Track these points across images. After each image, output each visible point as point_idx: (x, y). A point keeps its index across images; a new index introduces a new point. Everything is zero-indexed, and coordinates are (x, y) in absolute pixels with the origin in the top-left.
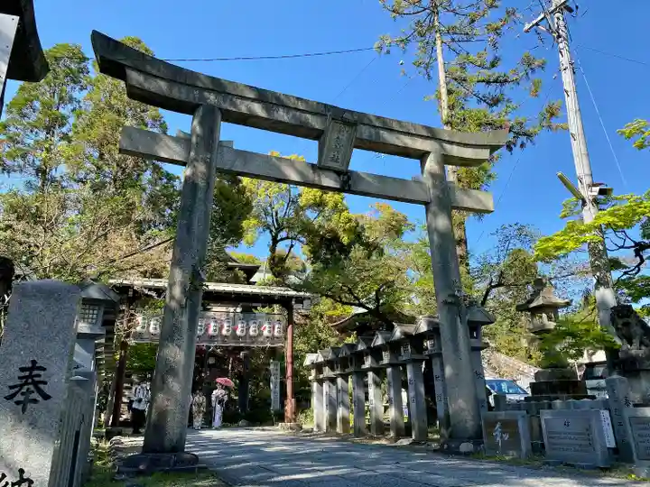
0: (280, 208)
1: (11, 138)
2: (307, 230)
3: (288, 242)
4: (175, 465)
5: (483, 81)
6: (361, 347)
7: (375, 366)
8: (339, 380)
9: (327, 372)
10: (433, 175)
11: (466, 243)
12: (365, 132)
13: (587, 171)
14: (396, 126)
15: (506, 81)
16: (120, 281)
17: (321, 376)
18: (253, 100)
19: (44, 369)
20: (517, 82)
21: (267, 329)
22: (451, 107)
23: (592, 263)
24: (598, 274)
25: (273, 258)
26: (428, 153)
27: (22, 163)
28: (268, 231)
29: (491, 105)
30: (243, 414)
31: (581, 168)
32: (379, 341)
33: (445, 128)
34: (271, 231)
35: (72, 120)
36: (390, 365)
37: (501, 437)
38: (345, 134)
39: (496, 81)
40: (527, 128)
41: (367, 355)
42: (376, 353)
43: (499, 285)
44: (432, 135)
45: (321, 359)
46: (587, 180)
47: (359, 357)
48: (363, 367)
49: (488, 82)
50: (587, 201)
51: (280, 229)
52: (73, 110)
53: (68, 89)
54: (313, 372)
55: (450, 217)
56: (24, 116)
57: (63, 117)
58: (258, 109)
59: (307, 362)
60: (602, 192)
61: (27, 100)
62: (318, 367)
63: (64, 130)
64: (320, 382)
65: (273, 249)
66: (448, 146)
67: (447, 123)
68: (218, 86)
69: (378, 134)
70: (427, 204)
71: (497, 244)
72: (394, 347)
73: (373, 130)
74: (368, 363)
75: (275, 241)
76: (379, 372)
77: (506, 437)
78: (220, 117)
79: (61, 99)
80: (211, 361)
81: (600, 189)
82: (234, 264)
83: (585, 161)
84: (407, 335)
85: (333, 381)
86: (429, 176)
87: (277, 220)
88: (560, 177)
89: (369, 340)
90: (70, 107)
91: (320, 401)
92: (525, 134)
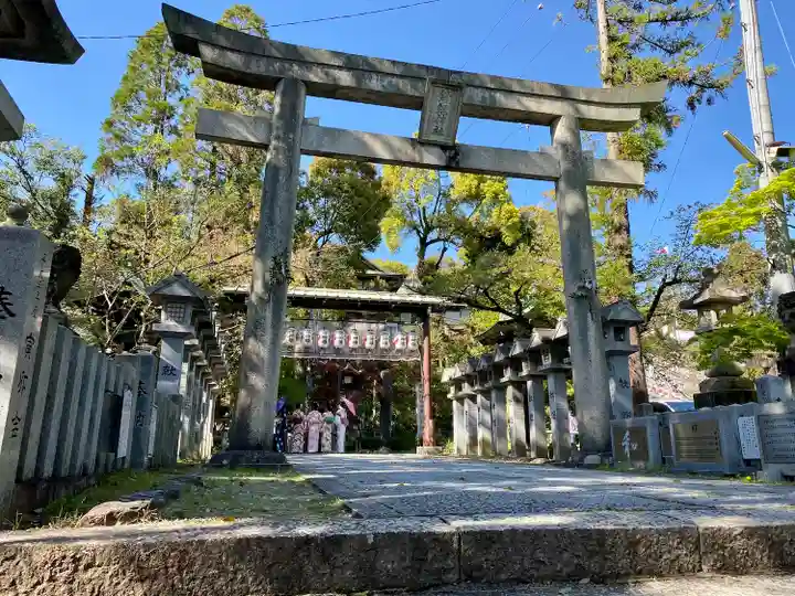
0: (428, 202)
1: (117, 136)
2: (463, 228)
3: (440, 245)
4: (258, 461)
5: (657, 21)
6: (499, 358)
7: (513, 379)
8: (479, 398)
9: (467, 389)
10: (564, 146)
11: (628, 230)
12: (477, 96)
13: (766, 127)
14: (516, 88)
15: (688, 17)
16: (233, 289)
17: (460, 393)
18: (340, 68)
19: (10, 294)
20: (705, 17)
21: (400, 342)
22: (613, 59)
23: (768, 244)
24: (774, 256)
25: (421, 264)
26: (558, 117)
27: (131, 163)
28: (415, 231)
29: (671, 52)
30: (385, 441)
31: (760, 124)
32: (517, 350)
33: (604, 86)
34: (419, 232)
35: (180, 111)
36: (530, 376)
37: (630, 447)
38: (448, 101)
39: (674, 19)
40: (715, 78)
41: (506, 367)
42: (515, 363)
43: (675, 281)
44: (564, 95)
45: (459, 374)
46: (767, 139)
47: (498, 370)
48: (504, 380)
49: (664, 22)
50: (765, 166)
51: (429, 229)
52: (181, 99)
53: (174, 74)
54: (452, 389)
55: (584, 196)
56: (129, 109)
57: (172, 108)
58: (345, 78)
59: (445, 379)
60: (782, 153)
61: (132, 91)
62: (457, 383)
63: (173, 122)
64: (461, 400)
65: (422, 254)
66: (583, 108)
67: (606, 80)
68: (293, 54)
69: (493, 99)
70: (556, 180)
71: (674, 231)
72: (534, 355)
73: (487, 94)
74: (508, 375)
75: (424, 243)
76: (519, 385)
77: (635, 447)
78: (303, 91)
79: (168, 86)
80: (348, 380)
81: (779, 150)
82: (377, 272)
83: (765, 115)
84: (546, 341)
85: (473, 398)
86: (559, 146)
87: (425, 218)
88: (727, 137)
89: (506, 350)
90: (178, 95)
91: (461, 422)
92: (712, 86)
